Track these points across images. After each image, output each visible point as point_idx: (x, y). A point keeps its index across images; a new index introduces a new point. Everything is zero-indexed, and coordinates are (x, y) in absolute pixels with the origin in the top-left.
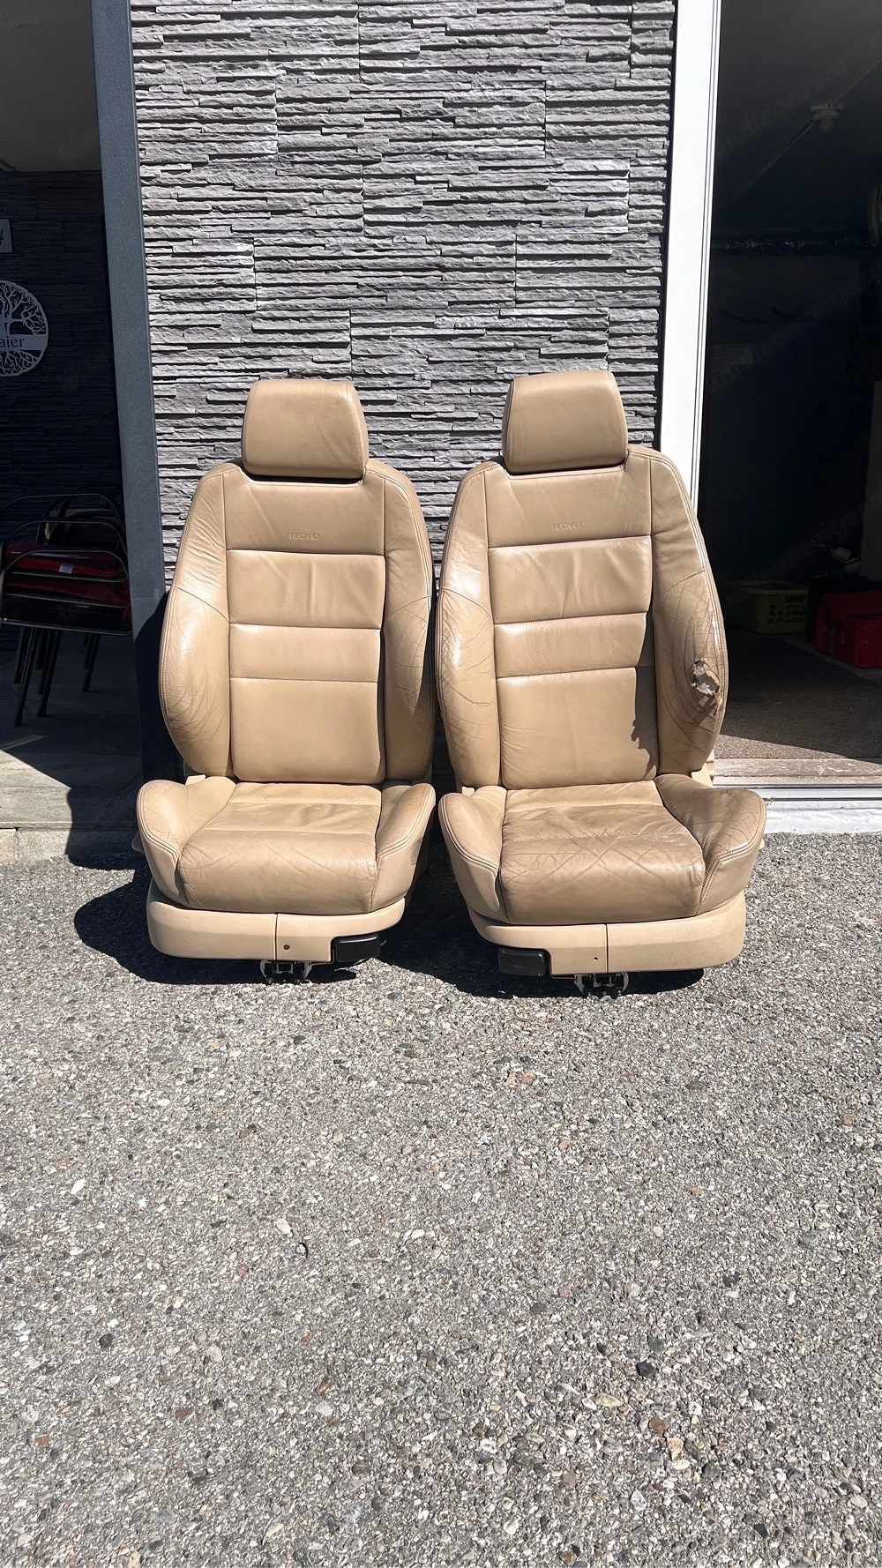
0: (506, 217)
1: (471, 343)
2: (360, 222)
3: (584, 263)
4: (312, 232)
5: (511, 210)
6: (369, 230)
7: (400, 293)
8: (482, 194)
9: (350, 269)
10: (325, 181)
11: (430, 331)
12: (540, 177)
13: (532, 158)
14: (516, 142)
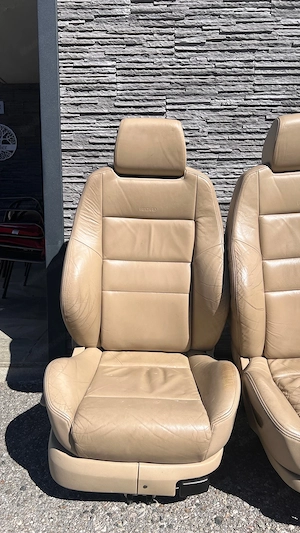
0: (250, 48)
1: (230, 113)
2: (173, 50)
3: (290, 72)
4: (147, 55)
5: (252, 45)
6: (177, 54)
7: (193, 87)
8: (237, 36)
9: (167, 74)
10: (155, 29)
11: (208, 107)
12: (268, 27)
13: (264, 17)
14: (256, 9)
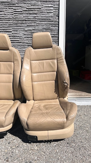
1: (30, 32)
2: (13, 13)
3: (47, 20)
4: (5, 15)
5: (36, 12)
7: (19, 24)
8: (31, 9)
9: (12, 20)
10: (7, 7)
11: (24, 30)
12: (40, 7)
13: (39, 4)
14: (36, 2)
